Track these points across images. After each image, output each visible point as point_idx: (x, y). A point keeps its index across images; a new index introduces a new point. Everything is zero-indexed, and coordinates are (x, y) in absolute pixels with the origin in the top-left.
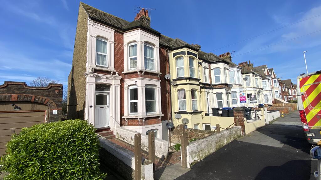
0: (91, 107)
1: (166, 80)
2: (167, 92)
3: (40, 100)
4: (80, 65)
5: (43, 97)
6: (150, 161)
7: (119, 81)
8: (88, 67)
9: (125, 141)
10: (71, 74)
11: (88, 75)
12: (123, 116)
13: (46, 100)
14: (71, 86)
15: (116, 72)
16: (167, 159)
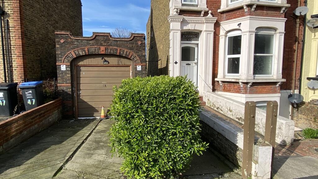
0: (176, 63)
1: (297, 17)
2: (296, 40)
3: (125, 53)
4: (161, 6)
5: (127, 50)
6: (267, 142)
7: (213, 25)
8: (172, 7)
9: (220, 111)
10: (150, 21)
11: (173, 20)
12: (217, 77)
13: (130, 53)
14: (150, 38)
15: (208, 11)
16: (290, 147)
